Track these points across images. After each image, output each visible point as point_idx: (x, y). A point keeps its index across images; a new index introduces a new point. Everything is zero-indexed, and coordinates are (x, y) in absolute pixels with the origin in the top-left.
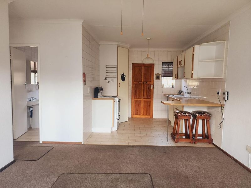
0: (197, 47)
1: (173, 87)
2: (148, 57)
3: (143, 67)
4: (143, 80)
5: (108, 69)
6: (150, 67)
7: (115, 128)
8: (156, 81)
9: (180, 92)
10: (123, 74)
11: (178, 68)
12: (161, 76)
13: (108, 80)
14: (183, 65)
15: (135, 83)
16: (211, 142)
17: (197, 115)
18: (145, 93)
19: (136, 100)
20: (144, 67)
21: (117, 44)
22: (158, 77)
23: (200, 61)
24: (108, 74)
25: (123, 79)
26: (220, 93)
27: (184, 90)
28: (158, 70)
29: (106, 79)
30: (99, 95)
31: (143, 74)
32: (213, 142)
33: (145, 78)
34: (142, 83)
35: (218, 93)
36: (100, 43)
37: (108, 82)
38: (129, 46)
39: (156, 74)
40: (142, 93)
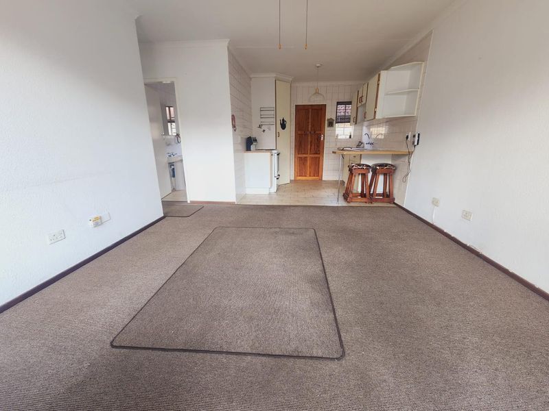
0: (383, 74)
1: (350, 137)
2: (317, 93)
3: (310, 110)
4: (309, 129)
5: (262, 113)
6: (321, 109)
7: (274, 189)
8: (327, 129)
9: (360, 144)
10: (283, 120)
11: (357, 108)
12: (335, 122)
13: (263, 128)
14: (364, 102)
15: (299, 132)
16: (392, 201)
17: (378, 168)
18: (313, 147)
19: (299, 156)
20: (312, 109)
21: (275, 75)
22: (331, 124)
23: (387, 94)
24: (263, 120)
25: (283, 126)
26: (409, 137)
27: (365, 140)
28: (330, 114)
29: (260, 127)
30: (252, 147)
31: (310, 121)
32: (395, 202)
33: (313, 126)
34: (308, 133)
35: (407, 137)
36: (251, 76)
37: (264, 131)
38: (291, 79)
39: (328, 120)
40: (309, 146)
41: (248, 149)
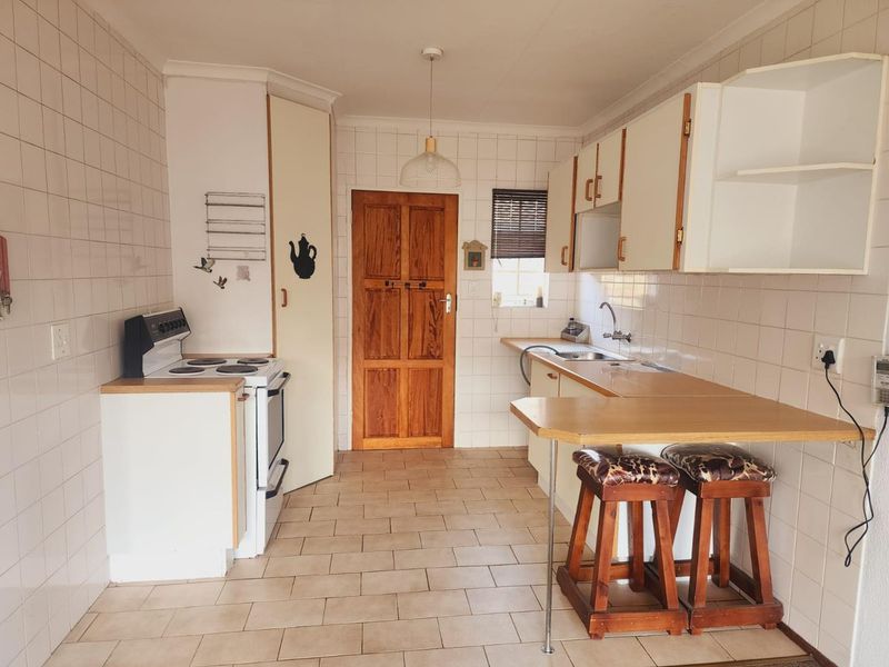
1: (540, 302)
3: (405, 211)
4: (405, 273)
5: (215, 213)
6: (437, 211)
7: (254, 543)
8: (465, 279)
9: (574, 331)
10: (303, 242)
12: (488, 253)
13: (219, 270)
14: (608, 197)
15: (369, 284)
18: (417, 334)
19: (375, 364)
20: (411, 208)
21: (263, 77)
22: (475, 260)
24: (216, 240)
25: (304, 263)
28: (474, 224)
29: (205, 264)
30: (160, 358)
31: (405, 245)
33: (416, 263)
34: (399, 285)
36: (166, 70)
37: (222, 282)
38: (332, 100)
39: (467, 246)
40: (405, 331)
41: (130, 372)
